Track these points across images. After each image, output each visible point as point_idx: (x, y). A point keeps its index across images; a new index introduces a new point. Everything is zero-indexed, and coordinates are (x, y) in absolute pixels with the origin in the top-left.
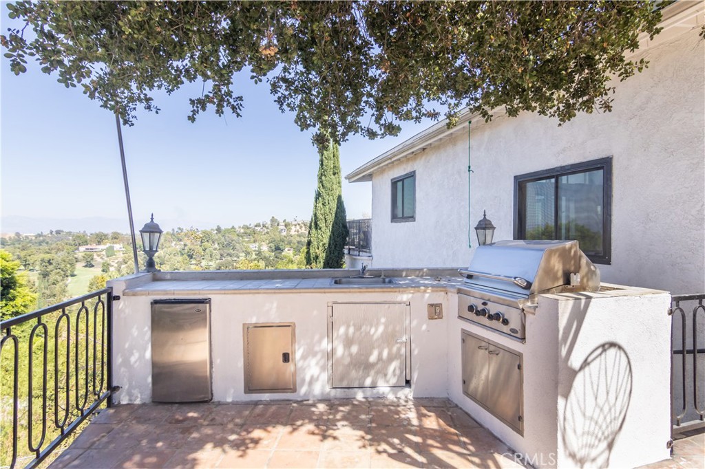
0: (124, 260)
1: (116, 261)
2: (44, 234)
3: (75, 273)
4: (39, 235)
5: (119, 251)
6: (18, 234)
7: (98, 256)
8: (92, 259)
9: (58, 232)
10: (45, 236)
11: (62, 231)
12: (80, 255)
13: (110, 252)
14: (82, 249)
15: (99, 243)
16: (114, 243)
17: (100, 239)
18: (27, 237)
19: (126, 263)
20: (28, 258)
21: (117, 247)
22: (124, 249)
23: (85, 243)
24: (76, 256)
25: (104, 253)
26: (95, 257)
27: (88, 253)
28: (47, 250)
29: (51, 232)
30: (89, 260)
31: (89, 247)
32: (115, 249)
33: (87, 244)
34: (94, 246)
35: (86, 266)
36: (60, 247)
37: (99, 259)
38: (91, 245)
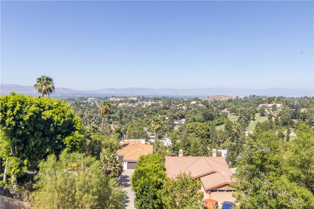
0: (280, 114)
1: (277, 114)
2: (247, 97)
3: (255, 118)
4: (245, 98)
5: (280, 108)
6: (237, 97)
7: (268, 110)
8: (264, 112)
9: (254, 96)
10: (248, 98)
11: (256, 96)
12: (258, 109)
13: (274, 108)
14: (260, 106)
15: (270, 103)
16: (277, 103)
17: (270, 100)
18: (240, 98)
19: (281, 116)
20: (236, 109)
21: (279, 105)
22: (282, 107)
23: (263, 102)
24: (257, 109)
25: (271, 109)
26: (266, 110)
27: (262, 108)
28: (245, 106)
29: (251, 96)
30: (262, 112)
31: (264, 105)
32: (277, 107)
33: (263, 103)
34: (267, 104)
35: (261, 115)
36: (251, 104)
37: (268, 112)
38: (265, 104)
